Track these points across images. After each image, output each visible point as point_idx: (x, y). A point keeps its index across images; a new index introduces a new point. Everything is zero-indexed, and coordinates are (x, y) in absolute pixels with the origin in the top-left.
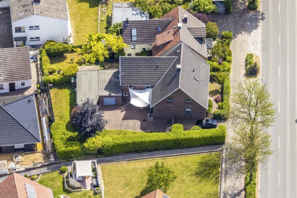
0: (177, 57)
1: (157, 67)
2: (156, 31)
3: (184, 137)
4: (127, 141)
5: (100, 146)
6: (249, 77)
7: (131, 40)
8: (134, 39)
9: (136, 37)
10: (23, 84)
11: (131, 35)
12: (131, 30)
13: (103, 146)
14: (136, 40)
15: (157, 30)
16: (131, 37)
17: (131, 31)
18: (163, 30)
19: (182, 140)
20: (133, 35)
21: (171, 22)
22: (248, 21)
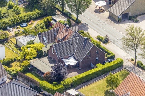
0: (78, 37)
1: (71, 44)
2: (54, 35)
4: (83, 76)
5: (72, 82)
6: (106, 43)
7: (45, 43)
8: (46, 42)
10: (3, 80)
11: (44, 40)
13: (73, 81)
14: (47, 42)
15: (54, 34)
16: (44, 41)
17: (43, 38)
18: (57, 34)
19: (106, 68)
20: (45, 40)
21: (59, 29)
22: (82, 27)
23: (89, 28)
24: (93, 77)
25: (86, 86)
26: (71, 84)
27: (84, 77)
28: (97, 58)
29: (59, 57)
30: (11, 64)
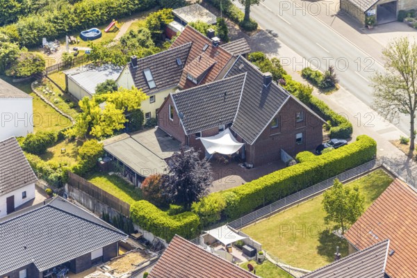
0: (246, 73)
1: (225, 94)
2: (176, 66)
3: (326, 161)
6: (328, 91)
7: (149, 88)
8: (152, 85)
9: (153, 82)
10: (24, 196)
11: (146, 80)
12: (143, 72)
13: (228, 204)
14: (154, 86)
15: (177, 64)
16: (147, 83)
17: (144, 75)
18: (185, 62)
19: (326, 165)
20: (148, 80)
21: (190, 47)
22: (260, 43)
23: (282, 44)
24: (285, 193)
25: (266, 217)
26: (223, 211)
27: (260, 190)
28: (299, 136)
29: (188, 132)
30: (49, 150)
